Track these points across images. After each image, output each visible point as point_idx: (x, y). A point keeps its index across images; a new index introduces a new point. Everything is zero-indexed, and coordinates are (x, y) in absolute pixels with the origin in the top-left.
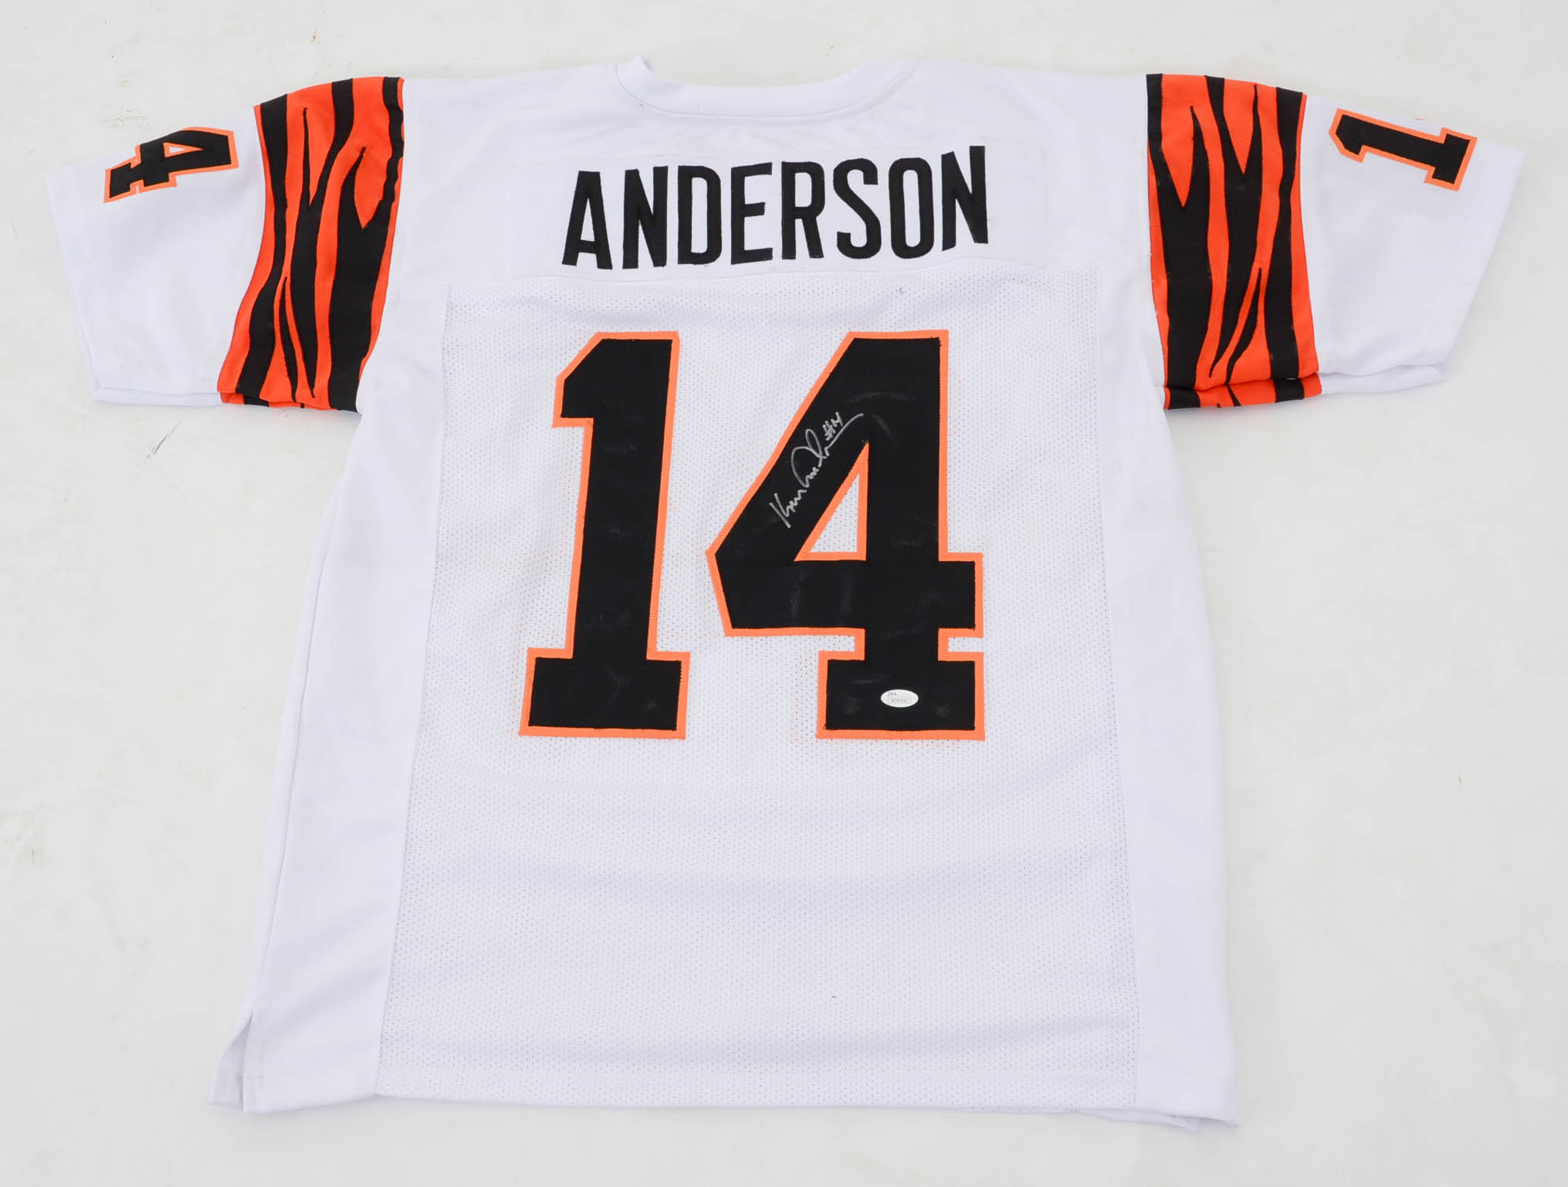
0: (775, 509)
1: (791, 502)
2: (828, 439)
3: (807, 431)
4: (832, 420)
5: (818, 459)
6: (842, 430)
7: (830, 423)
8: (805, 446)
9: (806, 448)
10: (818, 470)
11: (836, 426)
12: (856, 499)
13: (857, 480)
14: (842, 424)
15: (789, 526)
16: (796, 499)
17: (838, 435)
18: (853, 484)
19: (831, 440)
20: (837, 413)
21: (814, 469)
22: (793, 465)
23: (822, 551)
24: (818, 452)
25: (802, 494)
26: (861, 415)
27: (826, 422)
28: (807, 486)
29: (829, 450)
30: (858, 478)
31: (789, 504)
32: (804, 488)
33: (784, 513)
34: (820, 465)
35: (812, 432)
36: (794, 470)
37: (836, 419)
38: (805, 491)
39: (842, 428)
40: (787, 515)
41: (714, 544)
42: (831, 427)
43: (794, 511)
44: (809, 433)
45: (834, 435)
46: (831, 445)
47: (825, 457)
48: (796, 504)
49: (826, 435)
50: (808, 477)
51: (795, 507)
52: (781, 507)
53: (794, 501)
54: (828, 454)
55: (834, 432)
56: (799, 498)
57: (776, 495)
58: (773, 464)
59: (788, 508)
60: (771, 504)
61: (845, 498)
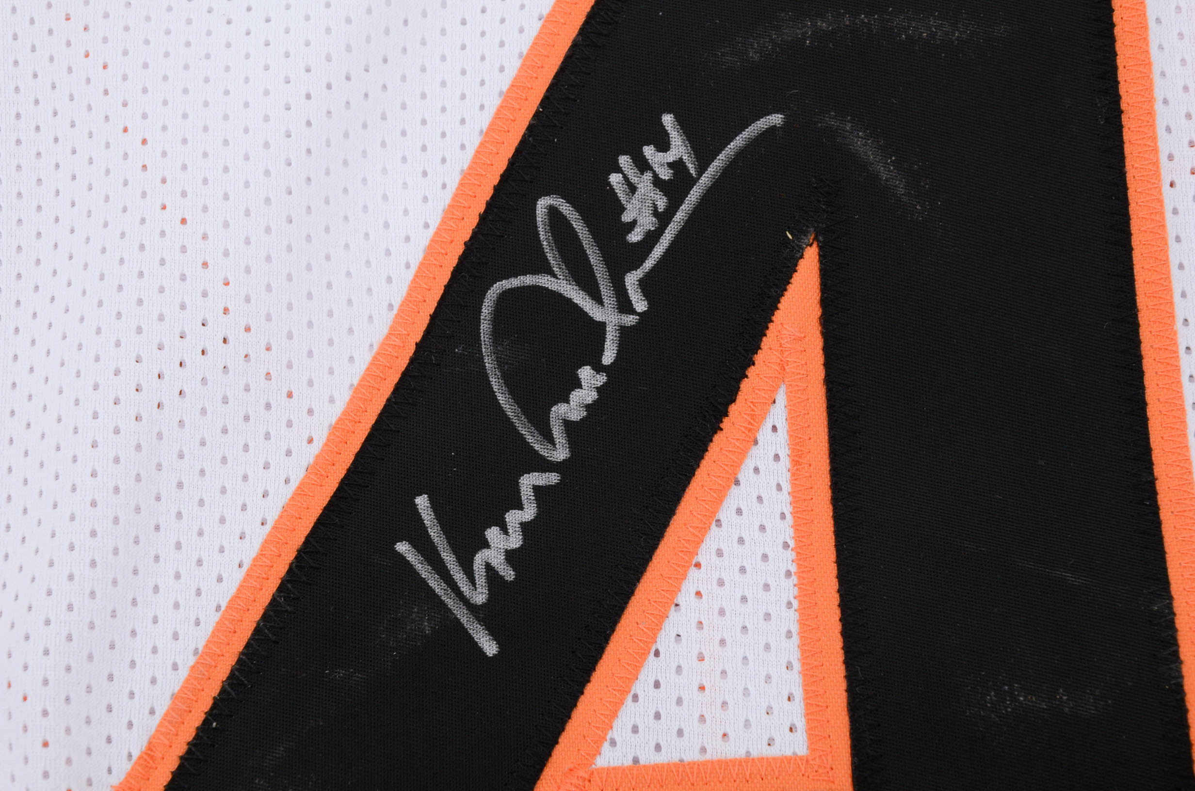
0: (424, 570)
1: (493, 534)
2: (635, 237)
3: (543, 204)
4: (649, 151)
5: (602, 325)
6: (694, 195)
7: (643, 165)
8: (535, 272)
9: (544, 281)
10: (601, 379)
11: (665, 174)
12: (783, 501)
13: (778, 414)
14: (693, 171)
15: (490, 648)
16: (513, 518)
17: (681, 215)
18: (764, 434)
19: (652, 238)
20: (668, 120)
21: (585, 373)
22: (489, 363)
23: (648, 757)
24: (597, 299)
25: (537, 489)
26: (776, 119)
27: (624, 161)
28: (561, 454)
29: (644, 284)
30: (781, 398)
31: (486, 545)
32: (545, 466)
33: (459, 576)
34: (608, 357)
35: (566, 209)
36: (495, 383)
37: (663, 145)
38: (552, 478)
39: (692, 182)
40: (480, 597)
41: (149, 755)
42: (644, 183)
43: (509, 574)
44: (553, 212)
45: (663, 218)
46: (649, 264)
47: (630, 320)
48: (515, 541)
49: (626, 218)
50: (559, 410)
51: (511, 556)
52: (448, 558)
53: (505, 530)
54: (640, 305)
55: (662, 203)
56: (529, 513)
57: (422, 502)
58: (402, 364)
59: (480, 559)
60: (402, 547)
61: (735, 497)
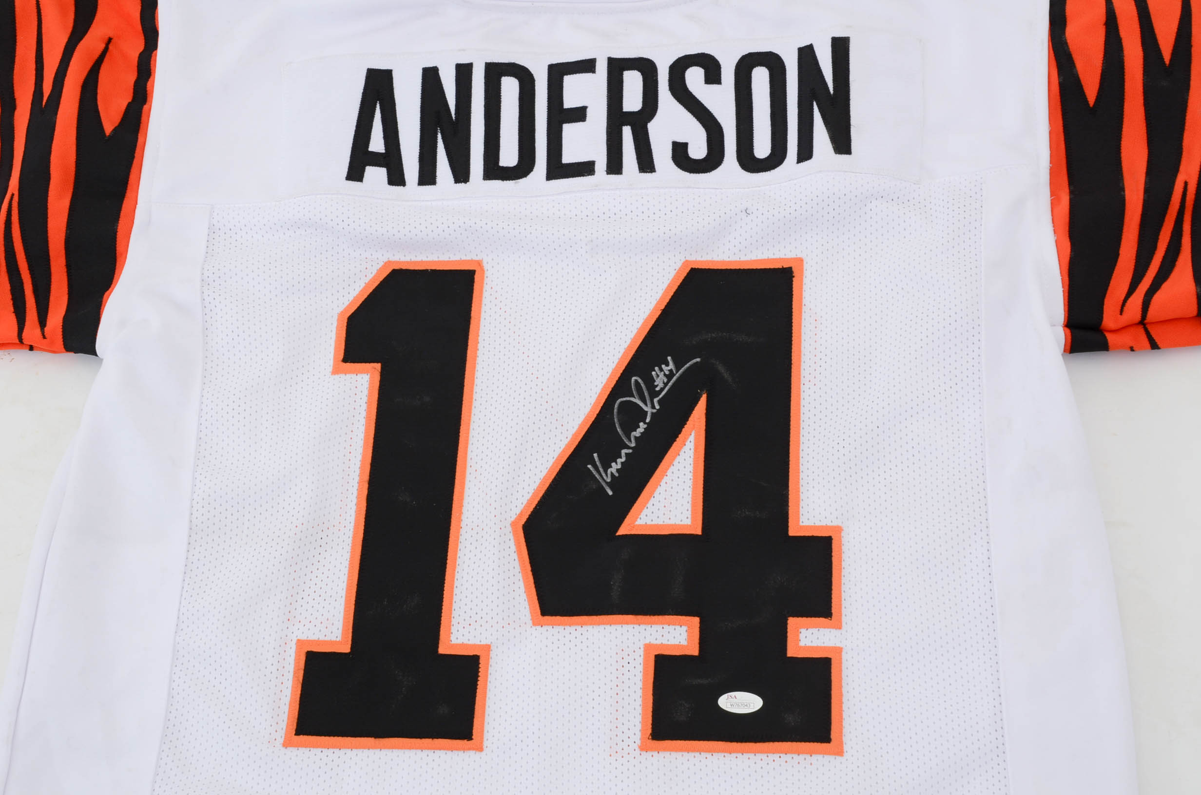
0: (594, 472)
1: (613, 464)
2: (658, 389)
3: (634, 379)
4: (663, 366)
5: (647, 412)
6: (675, 379)
7: (661, 370)
8: (630, 397)
9: (632, 399)
10: (645, 426)
11: (667, 373)
12: (691, 461)
13: (692, 438)
14: (675, 372)
15: (610, 493)
16: (619, 461)
17: (670, 384)
18: (688, 443)
19: (662, 389)
20: (669, 358)
21: (641, 424)
22: (616, 420)
23: (649, 522)
24: (646, 405)
25: (626, 454)
26: (698, 360)
27: (656, 368)
28: (633, 445)
29: (659, 402)
30: (693, 434)
31: (611, 467)
32: (629, 448)
33: (604, 475)
34: (648, 420)
35: (640, 380)
36: (617, 426)
37: (667, 365)
38: (630, 451)
39: (674, 375)
40: (609, 480)
41: (521, 514)
42: (661, 375)
43: (617, 475)
44: (636, 381)
45: (666, 384)
46: (661, 396)
47: (654, 411)
48: (619, 466)
49: (656, 384)
50: (634, 434)
51: (618, 470)
52: (601, 470)
53: (616, 463)
54: (657, 407)
55: (666, 380)
56: (623, 459)
57: (595, 455)
58: (593, 419)
59: (609, 471)
60: (589, 466)
61: (678, 459)
